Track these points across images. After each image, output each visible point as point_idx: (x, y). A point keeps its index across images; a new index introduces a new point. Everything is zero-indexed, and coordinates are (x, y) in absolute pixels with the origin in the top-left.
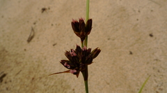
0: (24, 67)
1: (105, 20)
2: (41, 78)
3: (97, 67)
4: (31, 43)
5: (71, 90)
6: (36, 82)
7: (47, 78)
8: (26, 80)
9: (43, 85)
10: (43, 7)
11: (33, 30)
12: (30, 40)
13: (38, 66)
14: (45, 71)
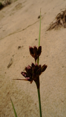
0: (3, 85)
1: (60, 53)
2: (13, 93)
3: (54, 88)
4: (10, 68)
5: (33, 104)
6: (10, 95)
7: (17, 93)
8: (4, 94)
9: (14, 99)
10: (19, 46)
11: (11, 60)
12: (9, 66)
13: (13, 84)
14: (17, 88)
